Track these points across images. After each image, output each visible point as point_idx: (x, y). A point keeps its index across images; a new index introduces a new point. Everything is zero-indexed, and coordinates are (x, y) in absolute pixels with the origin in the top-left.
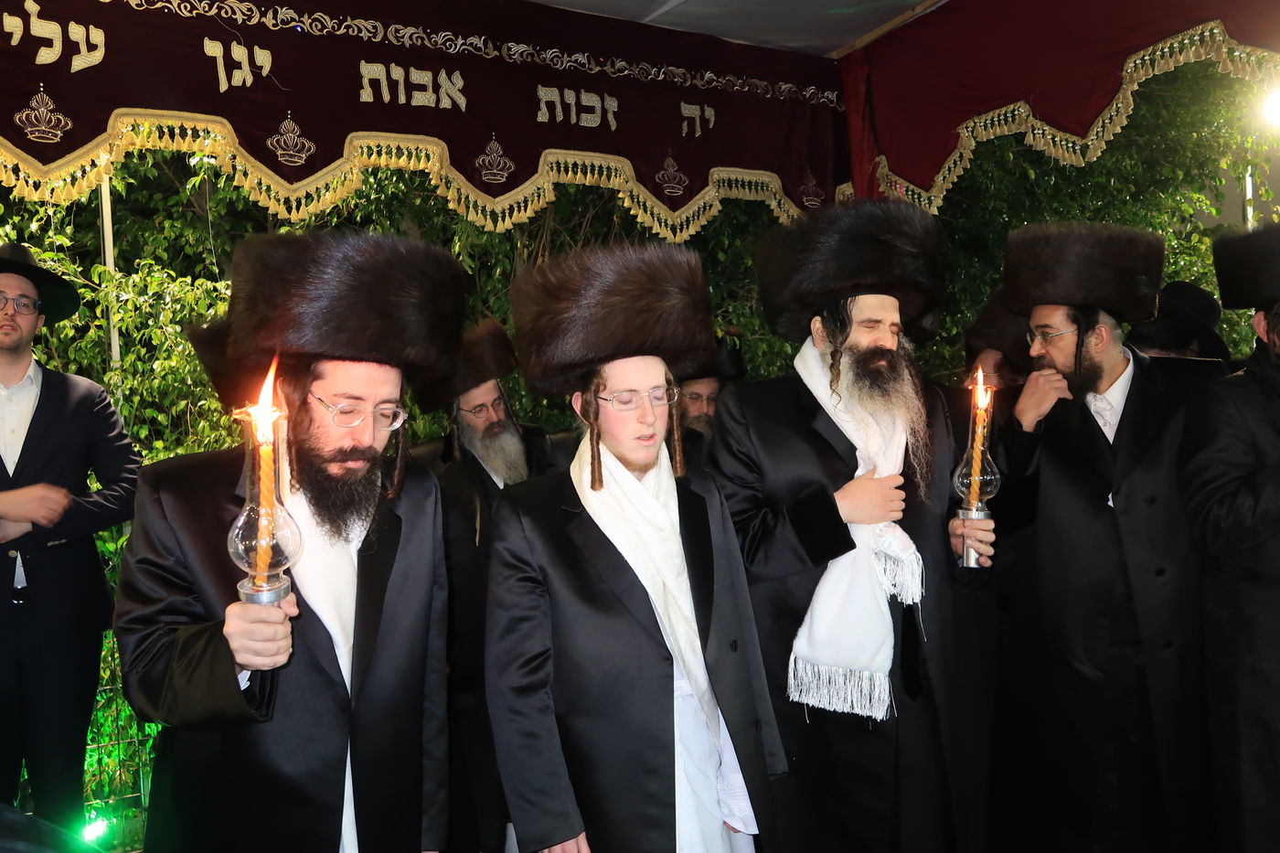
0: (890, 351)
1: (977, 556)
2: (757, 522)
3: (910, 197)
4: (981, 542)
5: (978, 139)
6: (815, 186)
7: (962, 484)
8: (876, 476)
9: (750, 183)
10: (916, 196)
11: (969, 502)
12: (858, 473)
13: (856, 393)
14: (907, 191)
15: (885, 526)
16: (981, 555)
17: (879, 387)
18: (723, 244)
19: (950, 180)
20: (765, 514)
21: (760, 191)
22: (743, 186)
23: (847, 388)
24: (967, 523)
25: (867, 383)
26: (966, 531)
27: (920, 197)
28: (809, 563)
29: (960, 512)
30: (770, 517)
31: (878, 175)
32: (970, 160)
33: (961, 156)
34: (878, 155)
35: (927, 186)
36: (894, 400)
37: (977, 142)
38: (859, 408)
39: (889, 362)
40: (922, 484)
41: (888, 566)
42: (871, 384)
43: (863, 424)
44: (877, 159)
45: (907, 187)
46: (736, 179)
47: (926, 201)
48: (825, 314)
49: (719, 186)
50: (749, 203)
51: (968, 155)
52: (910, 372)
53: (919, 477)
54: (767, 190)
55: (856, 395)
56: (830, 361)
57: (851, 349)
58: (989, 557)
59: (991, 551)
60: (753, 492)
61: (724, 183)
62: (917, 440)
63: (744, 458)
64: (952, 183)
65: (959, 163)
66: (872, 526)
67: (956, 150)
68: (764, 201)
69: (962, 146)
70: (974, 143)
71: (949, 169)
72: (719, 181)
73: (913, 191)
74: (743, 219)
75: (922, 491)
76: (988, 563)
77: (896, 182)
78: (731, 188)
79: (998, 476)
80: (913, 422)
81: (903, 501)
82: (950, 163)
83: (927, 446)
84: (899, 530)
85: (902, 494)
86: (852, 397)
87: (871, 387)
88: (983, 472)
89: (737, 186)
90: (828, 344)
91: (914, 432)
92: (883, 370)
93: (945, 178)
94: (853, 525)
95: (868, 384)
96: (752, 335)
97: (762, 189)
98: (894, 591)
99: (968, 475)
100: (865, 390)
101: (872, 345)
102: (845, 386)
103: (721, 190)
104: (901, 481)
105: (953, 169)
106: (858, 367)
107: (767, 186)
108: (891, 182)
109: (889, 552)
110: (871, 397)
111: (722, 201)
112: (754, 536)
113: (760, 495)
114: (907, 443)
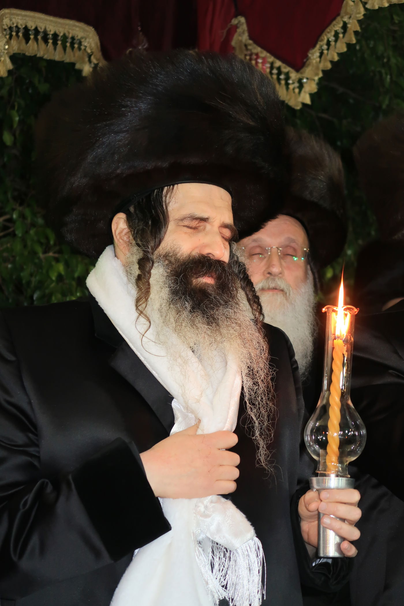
0: (219, 262)
1: (338, 539)
2: (30, 497)
3: (275, 77)
4: (343, 520)
5: (368, 6)
6: (147, 49)
7: (317, 442)
8: (199, 432)
9: (55, 36)
10: (282, 77)
11: (325, 467)
12: (175, 429)
13: (172, 315)
14: (272, 68)
15: (212, 502)
16: (343, 539)
17: (204, 313)
18: (11, 120)
19: (329, 57)
20: (42, 488)
21: (68, 49)
22: (45, 39)
23: (160, 310)
24: (324, 495)
25: (188, 305)
26: (323, 507)
27: (287, 78)
28: (105, 554)
29: (314, 480)
30: (49, 488)
31: (233, 43)
32: (356, 33)
33: (345, 27)
34: (236, 16)
35: (299, 66)
36: (224, 331)
37: (366, 9)
38: (174, 339)
39: (218, 278)
40: (262, 444)
41: (216, 559)
42: (193, 308)
43: (179, 360)
44: (234, 22)
45: (272, 64)
46: (36, 29)
47: (297, 85)
48: (132, 209)
49: (11, 36)
50: (51, 63)
51: (354, 26)
52: (247, 295)
53: (257, 433)
54: (79, 49)
55: (172, 320)
56: (136, 271)
57: (166, 256)
58: (352, 542)
59: (355, 534)
60: (29, 459)
61: (17, 32)
62: (255, 383)
63: (14, 411)
64: (332, 62)
65: (341, 35)
66: (195, 501)
67: (339, 18)
68: (73, 64)
69: (347, 13)
70: (362, 11)
71: (328, 43)
72: (11, 28)
73: (279, 69)
74: (43, 88)
75: (262, 454)
76: (352, 551)
77: (257, 55)
78: (27, 40)
79: (363, 432)
80: (251, 358)
81: (237, 467)
82: (329, 35)
83: (269, 392)
84: (230, 507)
85: (236, 458)
86: (165, 322)
87: (193, 310)
88: (343, 426)
89: (36, 39)
90: (135, 249)
91: (251, 373)
92: (210, 290)
93: (322, 54)
94: (165, 499)
95: (189, 308)
96: (45, 252)
97: (72, 44)
98: (223, 594)
99: (323, 429)
100: (185, 314)
101: (195, 253)
102: (157, 306)
103: (13, 42)
104: (234, 440)
105: (333, 43)
106: (176, 282)
107: (80, 43)
108: (251, 55)
109: (217, 540)
110: (193, 324)
111: (13, 58)
112: (26, 515)
113: (36, 463)
114: (243, 388)
